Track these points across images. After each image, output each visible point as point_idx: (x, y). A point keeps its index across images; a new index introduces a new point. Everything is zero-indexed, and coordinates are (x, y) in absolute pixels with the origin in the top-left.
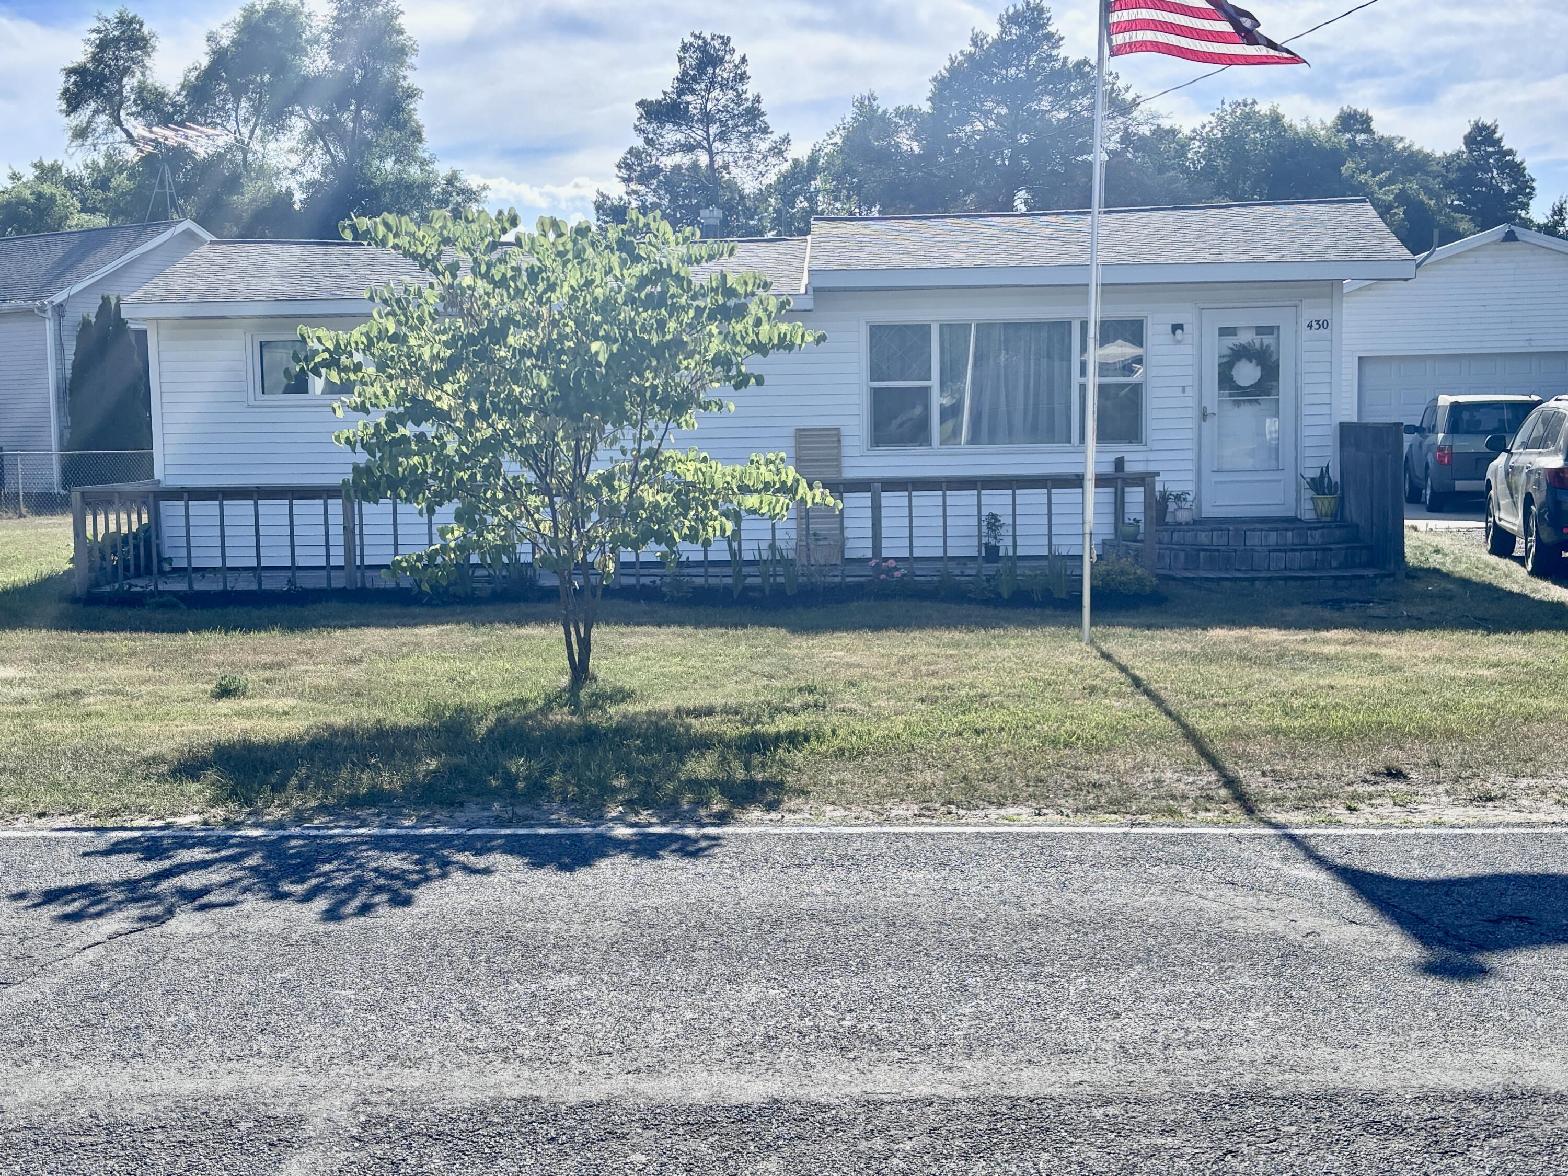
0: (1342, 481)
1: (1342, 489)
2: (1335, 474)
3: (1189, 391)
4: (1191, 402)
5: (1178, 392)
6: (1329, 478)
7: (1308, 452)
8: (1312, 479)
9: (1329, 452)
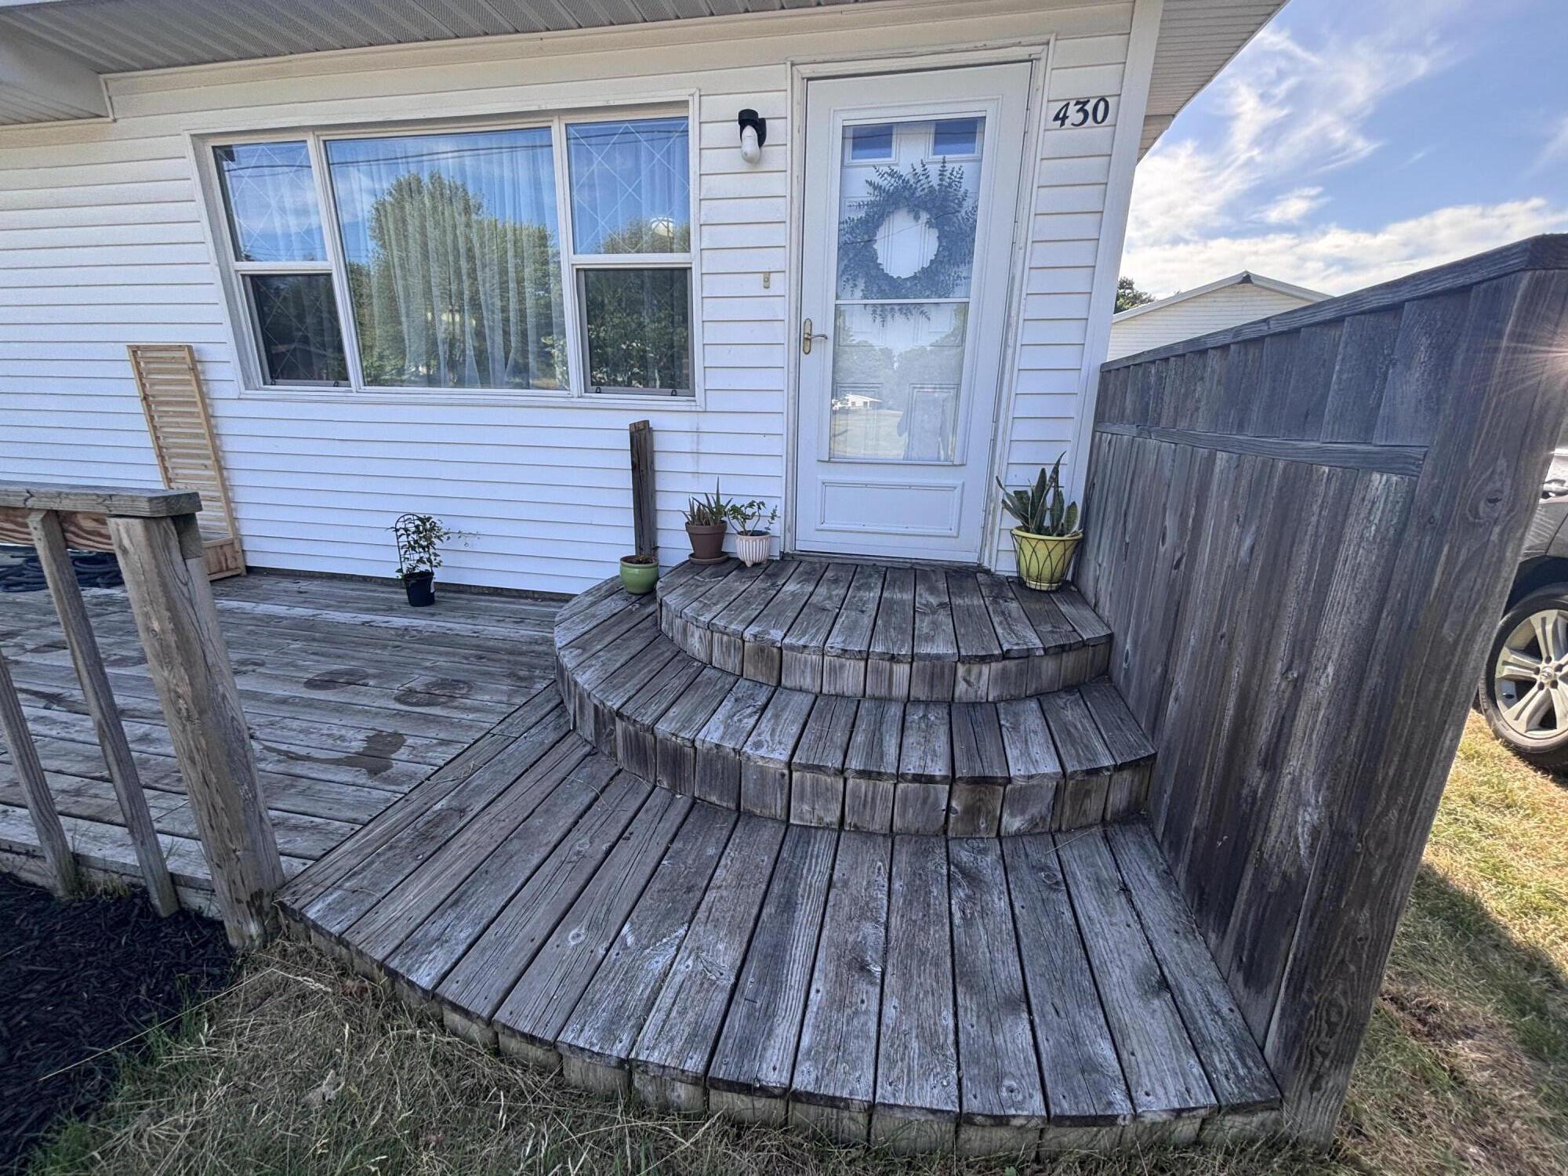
0: (1087, 499)
1: (1084, 525)
2: (1073, 487)
3: (778, 284)
4: (781, 309)
5: (754, 285)
6: (1058, 495)
7: (1021, 431)
8: (1020, 494)
9: (1068, 431)
